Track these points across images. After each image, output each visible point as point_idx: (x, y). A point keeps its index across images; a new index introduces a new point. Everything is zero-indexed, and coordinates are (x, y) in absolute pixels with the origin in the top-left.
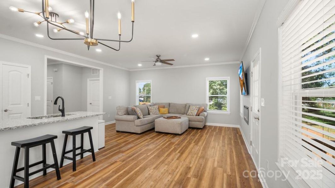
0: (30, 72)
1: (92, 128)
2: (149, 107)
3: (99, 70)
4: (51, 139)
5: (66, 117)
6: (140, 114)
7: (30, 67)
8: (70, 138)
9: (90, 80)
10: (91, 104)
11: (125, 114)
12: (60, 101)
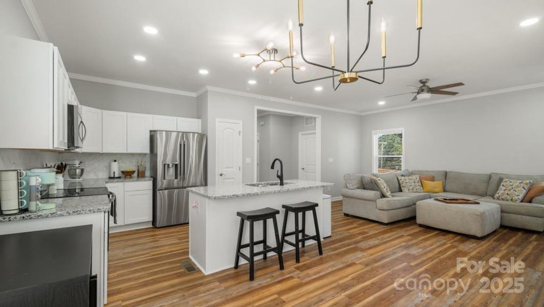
0: (241, 129)
1: (317, 205)
2: (400, 178)
3: (315, 118)
4: (273, 214)
5: (285, 187)
6: (385, 189)
7: (241, 122)
8: (292, 215)
9: (303, 134)
10: (303, 169)
11: (358, 188)
12: (277, 164)
